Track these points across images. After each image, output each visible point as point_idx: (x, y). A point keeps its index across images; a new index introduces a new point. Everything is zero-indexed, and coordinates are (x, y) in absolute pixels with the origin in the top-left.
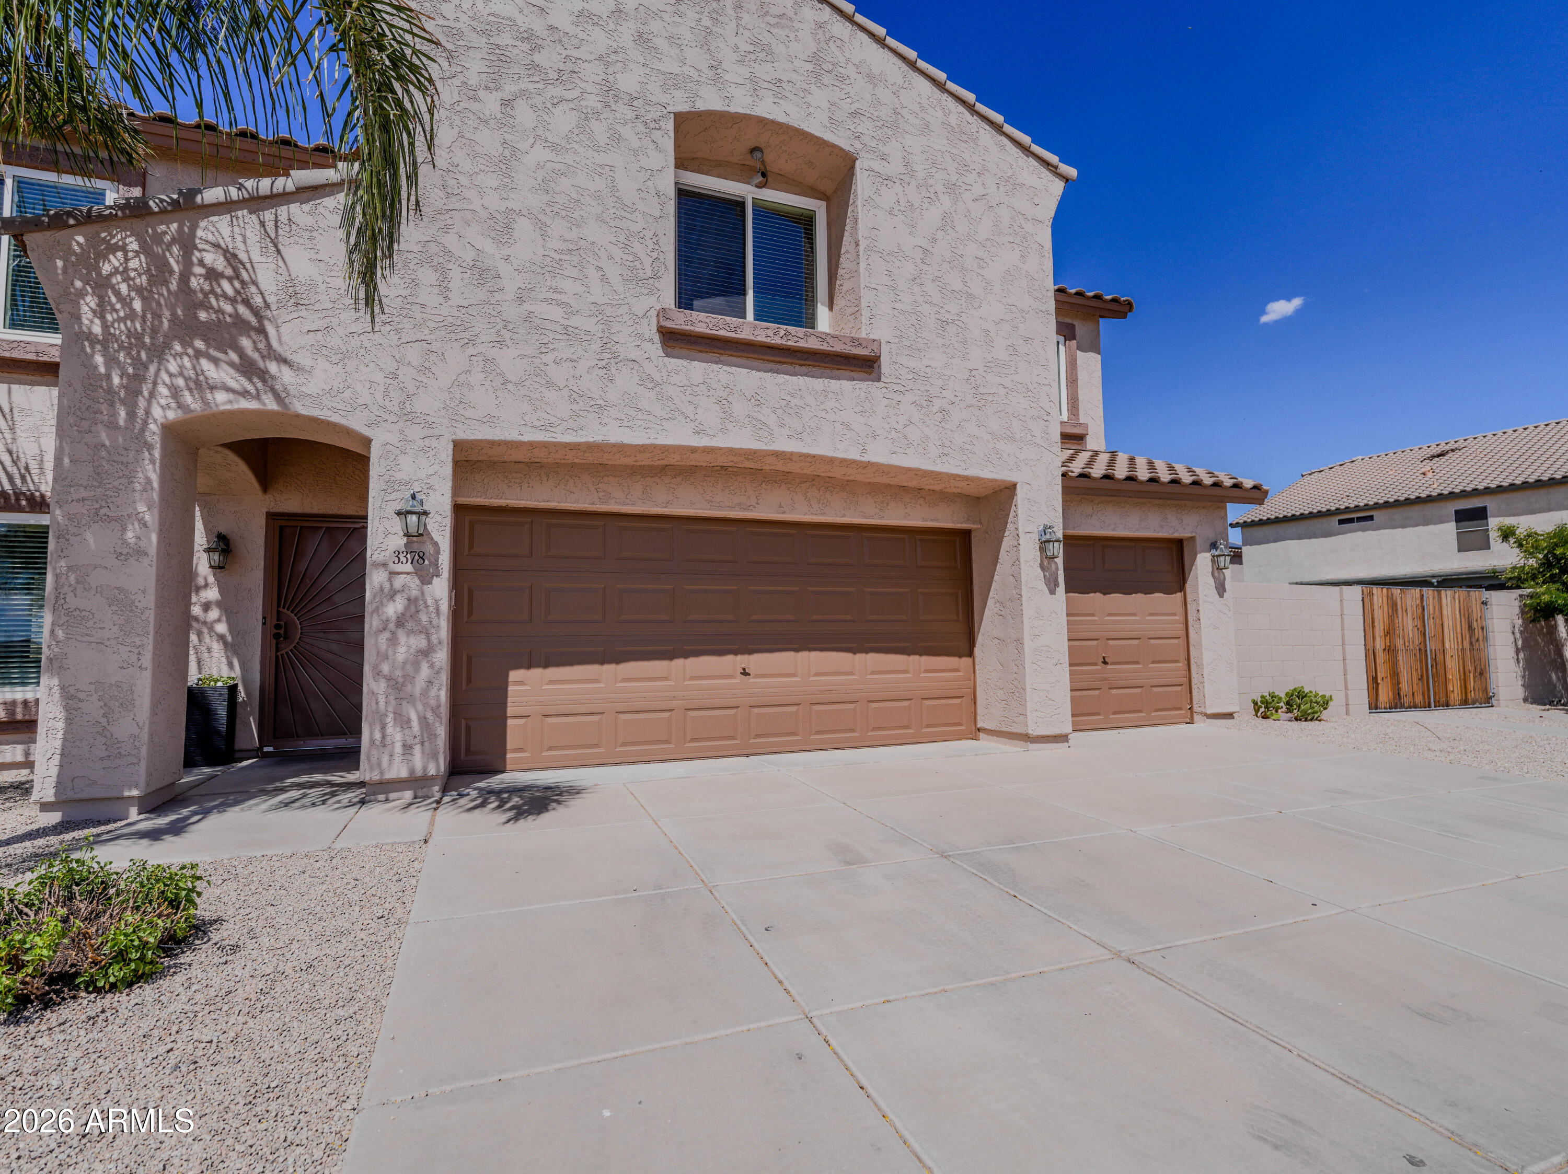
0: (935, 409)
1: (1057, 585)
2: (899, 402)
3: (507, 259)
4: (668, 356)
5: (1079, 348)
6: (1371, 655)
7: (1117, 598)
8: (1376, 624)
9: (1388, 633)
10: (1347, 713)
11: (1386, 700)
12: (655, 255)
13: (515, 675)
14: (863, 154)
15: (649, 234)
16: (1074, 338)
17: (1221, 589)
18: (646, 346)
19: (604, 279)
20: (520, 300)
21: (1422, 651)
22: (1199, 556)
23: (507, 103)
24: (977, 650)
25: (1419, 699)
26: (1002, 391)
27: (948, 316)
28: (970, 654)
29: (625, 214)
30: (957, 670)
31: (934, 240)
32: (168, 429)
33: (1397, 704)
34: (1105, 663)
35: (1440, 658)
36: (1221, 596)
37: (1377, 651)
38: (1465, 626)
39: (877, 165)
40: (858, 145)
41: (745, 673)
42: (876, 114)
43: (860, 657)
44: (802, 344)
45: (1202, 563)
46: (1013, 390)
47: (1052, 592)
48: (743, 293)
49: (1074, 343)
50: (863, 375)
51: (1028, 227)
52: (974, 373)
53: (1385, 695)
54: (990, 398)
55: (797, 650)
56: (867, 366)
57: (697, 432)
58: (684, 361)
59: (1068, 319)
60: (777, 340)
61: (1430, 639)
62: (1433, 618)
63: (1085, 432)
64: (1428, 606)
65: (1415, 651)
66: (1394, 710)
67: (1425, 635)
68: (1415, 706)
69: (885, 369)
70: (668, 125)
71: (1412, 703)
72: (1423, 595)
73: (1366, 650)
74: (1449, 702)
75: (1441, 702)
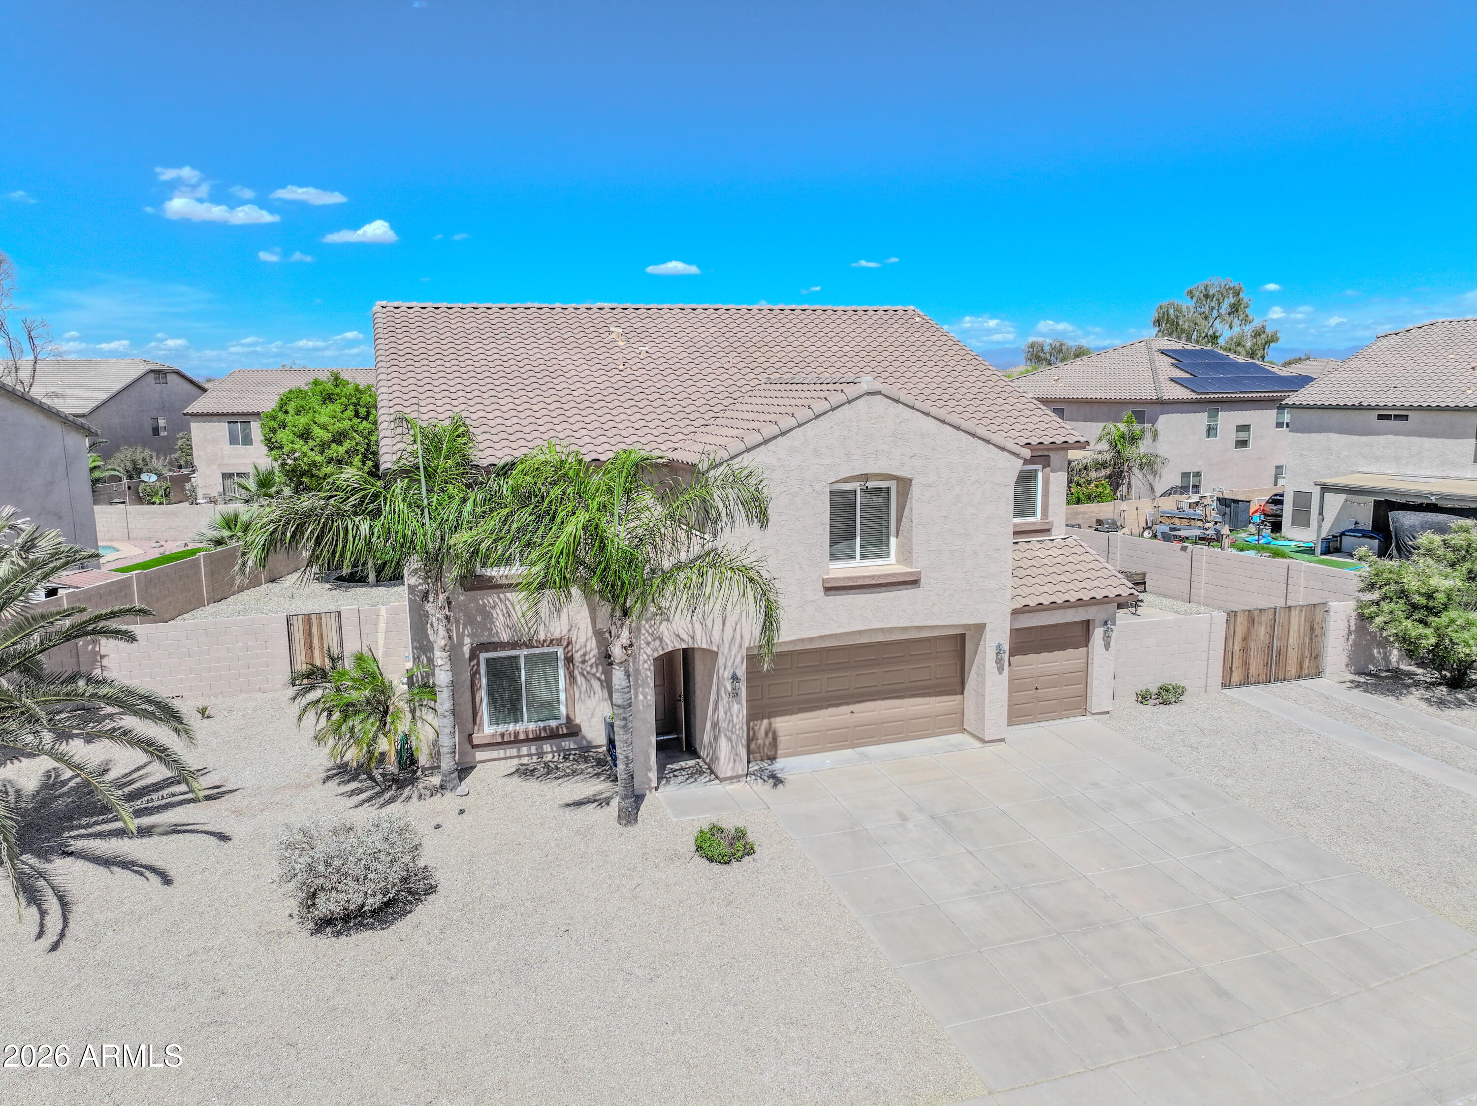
0: (947, 594)
2: (929, 596)
4: (826, 595)
5: (1052, 471)
6: (1228, 654)
7: (1045, 655)
8: (1236, 634)
9: (1245, 639)
10: (1206, 692)
11: (1236, 680)
12: (821, 552)
14: (916, 476)
15: (819, 543)
16: (1049, 466)
17: (1107, 646)
19: (801, 568)
21: (1270, 647)
22: (1096, 630)
24: (965, 692)
25: (1262, 678)
26: (982, 579)
28: (962, 693)
29: (808, 536)
30: (955, 701)
31: (950, 511)
33: (1245, 682)
34: (1037, 689)
35: (1283, 650)
36: (1107, 650)
37: (1234, 651)
38: (1308, 628)
39: (922, 481)
40: (914, 473)
44: (885, 581)
45: (1098, 633)
46: (987, 577)
47: (1000, 673)
48: (854, 538)
49: (1048, 469)
50: (912, 586)
51: (1001, 490)
52: (967, 574)
53: (1236, 677)
55: (876, 700)
56: (914, 583)
57: (838, 627)
58: (833, 597)
59: (1046, 453)
60: (874, 582)
61: (1277, 640)
62: (1282, 626)
63: (1050, 527)
64: (1279, 618)
65: (1264, 649)
66: (1242, 686)
67: (1273, 637)
68: (1259, 683)
69: (923, 581)
70: (827, 490)
71: (1257, 681)
72: (1276, 612)
73: (1225, 652)
74: (1286, 678)
75: (1280, 678)
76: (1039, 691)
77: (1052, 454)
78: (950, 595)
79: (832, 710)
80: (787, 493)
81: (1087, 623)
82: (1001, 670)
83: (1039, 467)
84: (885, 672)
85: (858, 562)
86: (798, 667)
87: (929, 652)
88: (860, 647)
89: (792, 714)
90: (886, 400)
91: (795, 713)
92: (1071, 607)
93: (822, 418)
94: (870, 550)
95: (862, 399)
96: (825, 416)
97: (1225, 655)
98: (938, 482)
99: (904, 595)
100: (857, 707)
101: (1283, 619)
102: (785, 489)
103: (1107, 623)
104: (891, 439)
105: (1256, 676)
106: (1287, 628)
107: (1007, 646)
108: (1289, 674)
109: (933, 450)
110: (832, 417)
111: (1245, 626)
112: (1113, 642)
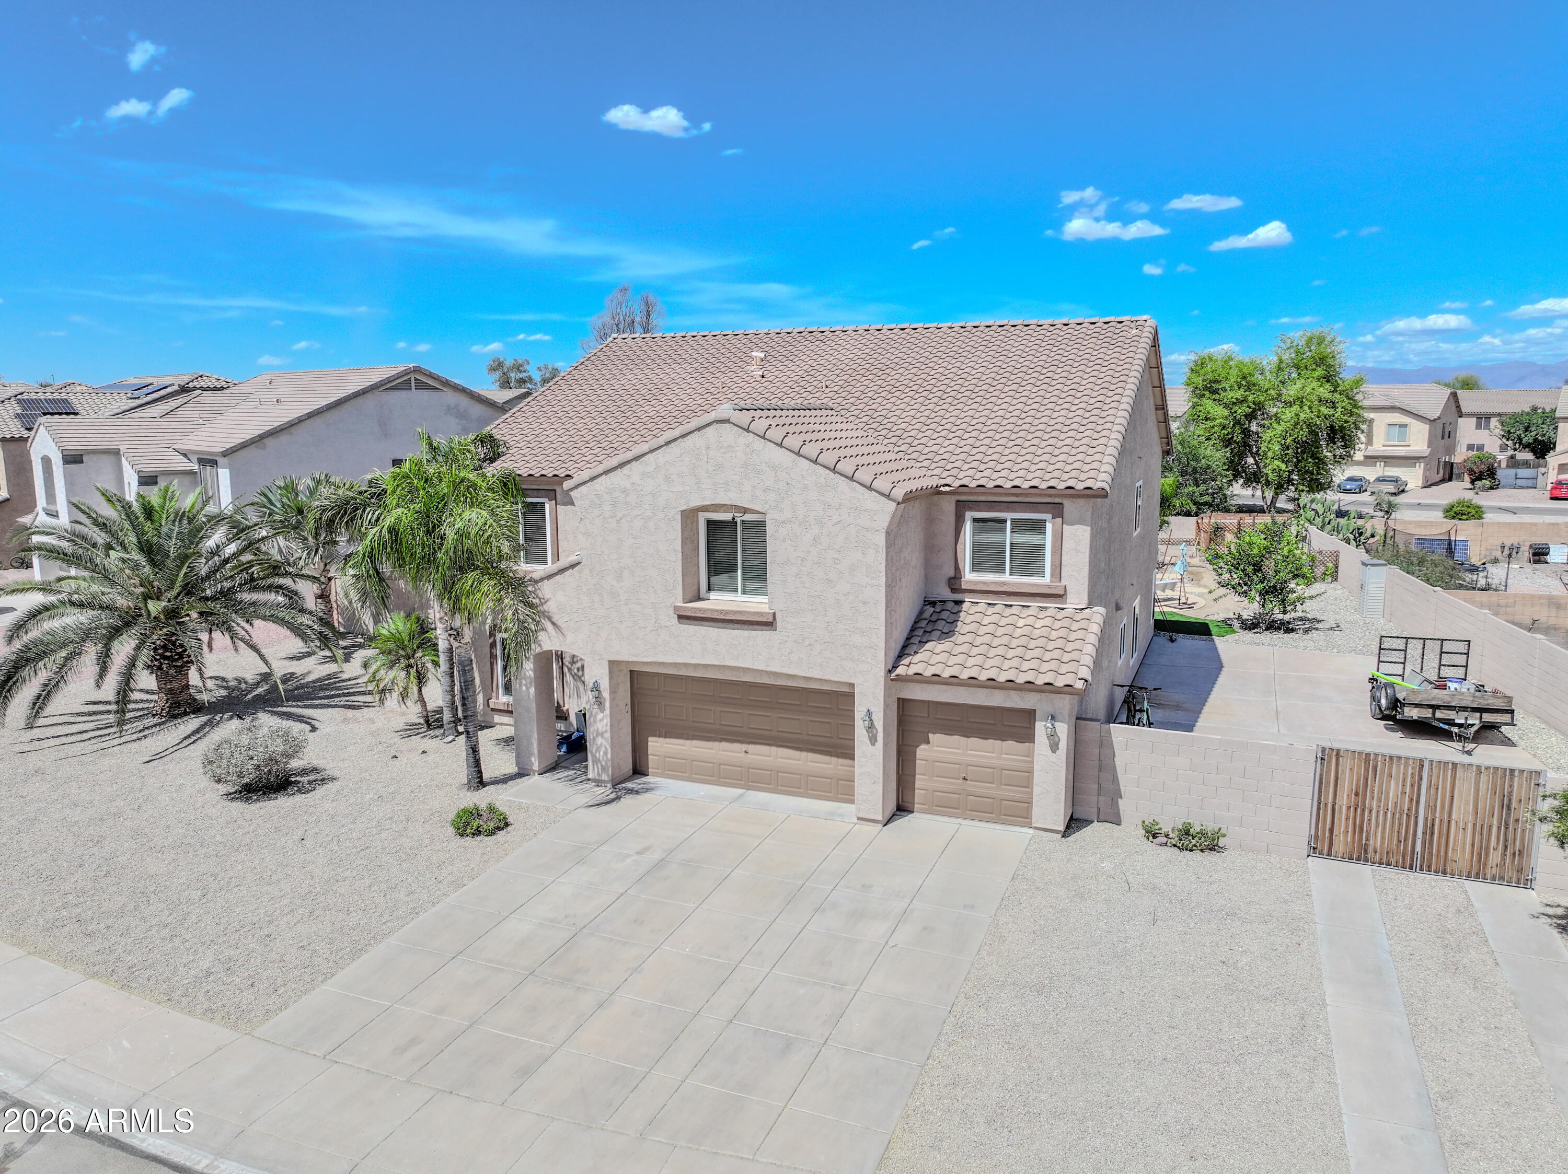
0: (806, 644)
1: (876, 740)
2: (786, 642)
3: (621, 588)
4: (680, 623)
5: (1066, 524)
6: (1325, 807)
7: (976, 741)
12: (674, 579)
13: (650, 739)
14: (769, 511)
15: (672, 569)
16: (1062, 517)
19: (655, 592)
20: (627, 604)
22: (1037, 723)
23: (618, 522)
26: (847, 633)
27: (815, 593)
29: (662, 562)
30: (844, 765)
31: (808, 552)
34: (965, 779)
37: (1337, 807)
39: (776, 516)
40: (766, 506)
41: (746, 752)
42: (777, 487)
44: (734, 618)
47: (873, 744)
48: (736, 570)
49: (1061, 520)
50: (767, 630)
51: (868, 535)
52: (829, 624)
53: (1342, 845)
54: (838, 637)
55: (771, 745)
56: (769, 624)
57: (693, 658)
58: (687, 626)
59: (1057, 500)
60: (722, 617)
61: (1427, 806)
62: (1437, 789)
63: (1062, 593)
64: (1430, 776)
65: (1397, 816)
66: (1354, 861)
67: (1418, 802)
68: (1389, 864)
69: (778, 625)
70: (679, 517)
71: (1384, 860)
72: (1423, 766)
73: (1319, 803)
74: (1448, 870)
75: (1433, 868)
76: (968, 782)
77: (1067, 503)
78: (810, 645)
79: (725, 745)
80: (641, 517)
81: (1030, 715)
82: (873, 741)
83: (1048, 516)
84: (780, 717)
85: (739, 597)
86: (692, 694)
87: (829, 706)
88: (754, 686)
89: (687, 739)
90: (736, 428)
91: (690, 739)
92: (1014, 689)
93: (673, 445)
94: (749, 585)
95: (711, 427)
96: (676, 443)
97: (1319, 809)
98: (793, 520)
99: (760, 636)
100: (751, 748)
101: (1438, 778)
102: (639, 513)
103: (1053, 718)
104: (742, 470)
105: (1381, 853)
106: (1448, 794)
107: (881, 715)
108: (1455, 866)
109: (788, 484)
110: (683, 444)
111: (1357, 773)
112: (1063, 745)
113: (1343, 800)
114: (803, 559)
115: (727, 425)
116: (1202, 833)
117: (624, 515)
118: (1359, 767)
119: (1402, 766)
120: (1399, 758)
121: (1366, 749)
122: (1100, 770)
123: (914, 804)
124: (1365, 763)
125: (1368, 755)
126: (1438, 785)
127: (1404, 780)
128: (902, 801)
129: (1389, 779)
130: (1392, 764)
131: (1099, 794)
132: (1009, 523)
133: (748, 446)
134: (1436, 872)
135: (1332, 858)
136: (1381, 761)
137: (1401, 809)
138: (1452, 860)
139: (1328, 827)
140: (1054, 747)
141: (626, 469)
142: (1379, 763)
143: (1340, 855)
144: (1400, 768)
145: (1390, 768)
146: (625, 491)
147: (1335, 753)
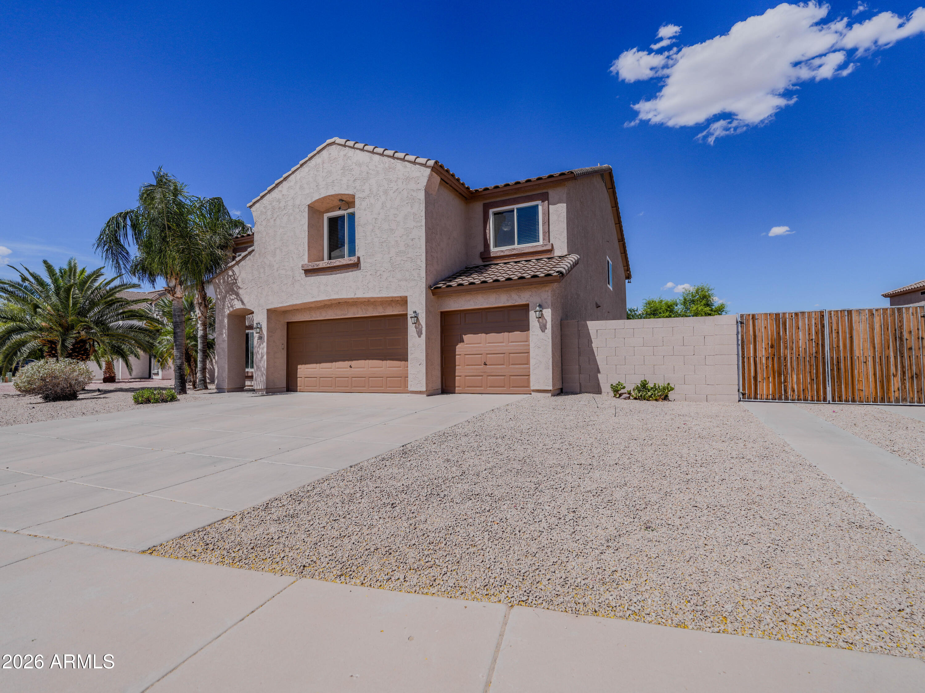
0: (378, 274)
1: (421, 334)
3: (275, 261)
4: (307, 277)
5: (550, 204)
8: (759, 339)
9: (772, 346)
12: (303, 249)
14: (357, 193)
15: (302, 243)
18: (302, 275)
19: (293, 259)
20: (277, 271)
22: (530, 312)
26: (402, 262)
27: (383, 240)
31: (379, 214)
32: (230, 315)
33: (781, 397)
34: (485, 364)
36: (543, 331)
37: (758, 359)
38: (891, 337)
39: (361, 195)
40: (355, 191)
41: (351, 367)
42: (361, 177)
43: (385, 362)
44: (335, 265)
46: (407, 261)
48: (344, 245)
49: (546, 202)
50: (356, 269)
51: (414, 194)
52: (392, 258)
53: (765, 389)
54: (397, 266)
55: (365, 360)
56: (356, 265)
57: (313, 297)
58: (310, 277)
59: (545, 191)
60: (328, 266)
61: (831, 349)
62: (838, 333)
63: (550, 248)
64: (831, 323)
65: (808, 359)
66: (777, 401)
67: (823, 346)
68: (806, 400)
69: (362, 265)
70: (307, 209)
71: (802, 397)
72: (823, 316)
73: (743, 358)
74: (857, 398)
75: (844, 398)
77: (550, 191)
78: (380, 275)
79: (338, 364)
80: (287, 214)
83: (539, 202)
84: (371, 340)
89: (317, 363)
90: (339, 147)
91: (319, 363)
92: (514, 289)
93: (304, 166)
95: (325, 150)
96: (306, 164)
97: (743, 362)
98: (370, 195)
99: (351, 275)
100: (353, 363)
101: (838, 324)
102: (286, 212)
103: (540, 306)
104: (342, 171)
105: (798, 391)
106: (848, 336)
107: (424, 315)
108: (863, 394)
109: (368, 173)
110: (310, 164)
111: (771, 330)
112: (549, 326)
113: (762, 353)
114: (376, 219)
115: (334, 146)
116: (654, 388)
117: (278, 216)
118: (772, 325)
119: (807, 320)
120: (803, 313)
121: (775, 312)
122: (579, 356)
123: (455, 387)
124: (776, 321)
125: (777, 315)
126: (838, 330)
127: (809, 329)
128: (445, 386)
129: (797, 331)
130: (798, 318)
131: (580, 373)
132: (515, 210)
133: (345, 155)
134: (847, 401)
135: (759, 400)
136: (789, 318)
137: (810, 353)
138: (859, 390)
139: (752, 374)
140: (543, 328)
141: (280, 188)
142: (787, 320)
143: (765, 397)
144: (804, 321)
145: (797, 322)
146: (279, 201)
147: (751, 317)
